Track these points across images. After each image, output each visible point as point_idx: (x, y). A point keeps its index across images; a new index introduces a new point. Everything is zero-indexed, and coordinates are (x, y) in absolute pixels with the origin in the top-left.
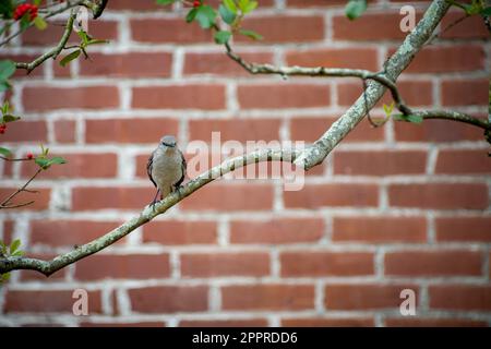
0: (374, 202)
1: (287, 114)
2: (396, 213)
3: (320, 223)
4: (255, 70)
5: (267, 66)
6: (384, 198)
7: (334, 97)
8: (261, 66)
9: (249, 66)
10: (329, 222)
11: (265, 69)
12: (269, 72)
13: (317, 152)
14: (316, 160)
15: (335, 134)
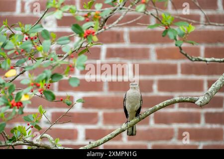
0: (198, 121)
1: (156, 78)
2: (209, 126)
3: (172, 131)
4: (194, 60)
5: (199, 57)
6: (203, 119)
7: (179, 70)
8: (196, 58)
9: (191, 58)
10: (176, 130)
11: (199, 59)
12: (200, 60)
13: (206, 98)
14: (206, 102)
15: (214, 89)
